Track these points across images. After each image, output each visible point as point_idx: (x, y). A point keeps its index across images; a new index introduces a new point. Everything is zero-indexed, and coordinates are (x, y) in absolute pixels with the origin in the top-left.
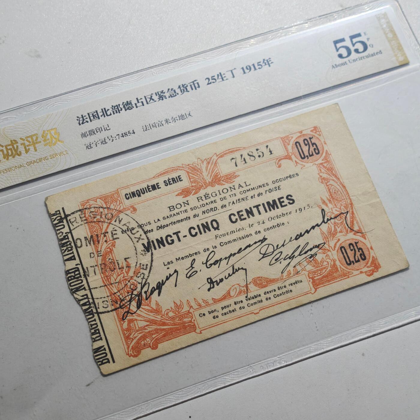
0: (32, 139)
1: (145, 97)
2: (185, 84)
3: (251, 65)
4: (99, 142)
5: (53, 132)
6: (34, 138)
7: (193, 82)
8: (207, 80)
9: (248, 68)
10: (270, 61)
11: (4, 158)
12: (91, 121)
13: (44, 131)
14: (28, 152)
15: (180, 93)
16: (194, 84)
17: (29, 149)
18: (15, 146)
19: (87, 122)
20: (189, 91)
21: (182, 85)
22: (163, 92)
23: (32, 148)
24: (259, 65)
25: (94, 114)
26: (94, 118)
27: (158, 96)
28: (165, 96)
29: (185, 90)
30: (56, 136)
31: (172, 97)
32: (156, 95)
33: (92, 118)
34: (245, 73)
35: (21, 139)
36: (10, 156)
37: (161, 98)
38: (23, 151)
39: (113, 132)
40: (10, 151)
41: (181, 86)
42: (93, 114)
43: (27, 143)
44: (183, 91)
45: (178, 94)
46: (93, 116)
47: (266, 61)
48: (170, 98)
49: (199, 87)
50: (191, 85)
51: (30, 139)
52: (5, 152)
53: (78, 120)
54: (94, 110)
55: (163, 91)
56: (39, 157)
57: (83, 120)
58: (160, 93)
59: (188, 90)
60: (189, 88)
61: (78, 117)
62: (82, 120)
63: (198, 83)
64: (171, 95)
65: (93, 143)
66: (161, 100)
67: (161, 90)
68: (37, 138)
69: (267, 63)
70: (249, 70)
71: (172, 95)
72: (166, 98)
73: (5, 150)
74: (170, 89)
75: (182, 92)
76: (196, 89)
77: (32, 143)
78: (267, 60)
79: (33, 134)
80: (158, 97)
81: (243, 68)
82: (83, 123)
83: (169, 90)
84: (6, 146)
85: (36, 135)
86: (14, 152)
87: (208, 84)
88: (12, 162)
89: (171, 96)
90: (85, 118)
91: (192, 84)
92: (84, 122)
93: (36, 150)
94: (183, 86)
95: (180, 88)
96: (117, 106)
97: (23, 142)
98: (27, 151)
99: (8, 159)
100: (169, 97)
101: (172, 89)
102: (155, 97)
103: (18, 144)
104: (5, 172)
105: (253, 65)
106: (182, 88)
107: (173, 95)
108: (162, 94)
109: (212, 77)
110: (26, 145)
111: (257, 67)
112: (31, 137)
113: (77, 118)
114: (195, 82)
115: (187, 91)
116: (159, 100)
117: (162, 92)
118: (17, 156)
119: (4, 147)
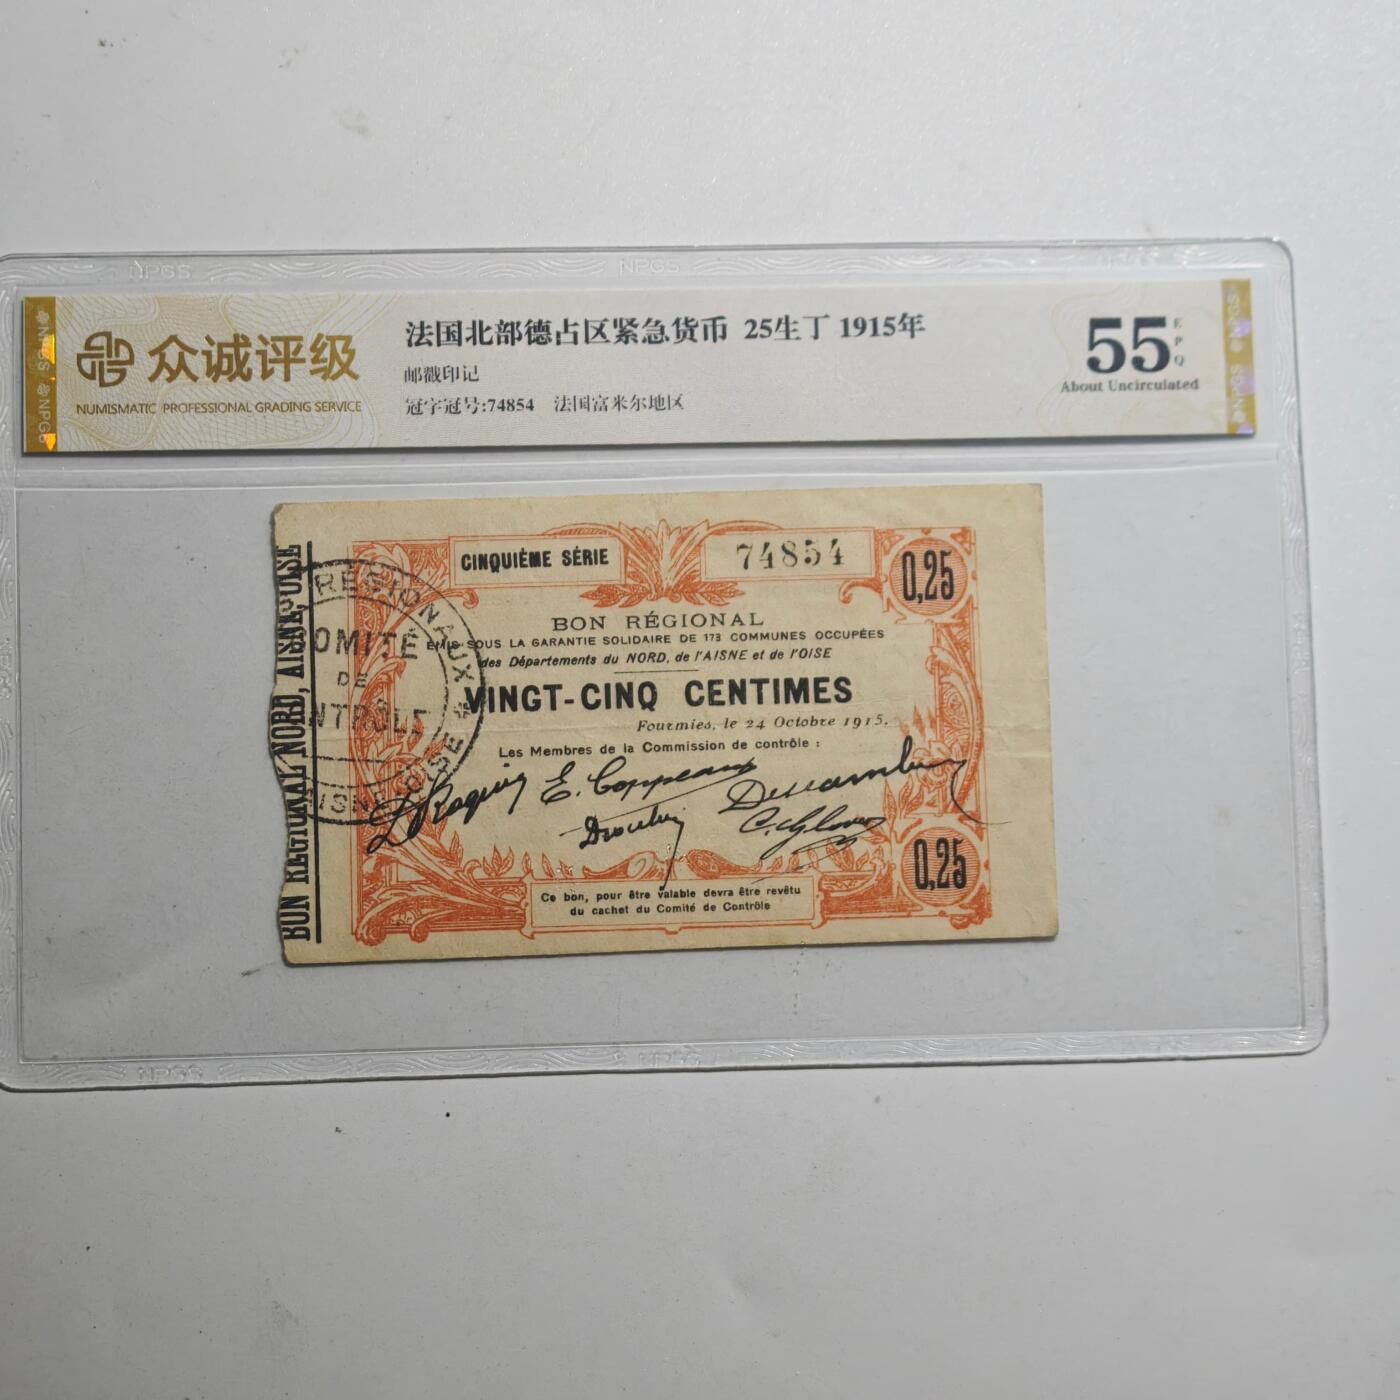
0: (287, 347)
1: (586, 323)
2: (692, 320)
3: (868, 319)
4: (443, 405)
5: (340, 345)
6: (293, 346)
7: (714, 320)
8: (750, 326)
9: (860, 324)
10: (919, 322)
11: (208, 374)
12: (439, 344)
13: (320, 336)
14: (268, 376)
15: (673, 338)
16: (714, 326)
17: (272, 371)
18: (242, 351)
19: (430, 343)
20: (695, 341)
21: (686, 319)
22: (635, 323)
23: (279, 368)
24: (886, 325)
25: (452, 329)
26: (448, 339)
27: (618, 329)
28: (635, 335)
29: (688, 335)
30: (344, 358)
31: (650, 342)
32: (615, 326)
33: (443, 337)
34: (846, 334)
35: (261, 338)
36: (225, 373)
37: (624, 338)
38: (257, 372)
39: (482, 390)
40: (225, 361)
41: (682, 321)
42: (448, 328)
43: (271, 354)
44: (681, 335)
45: (667, 339)
46: (449, 333)
47: (907, 321)
48: (647, 343)
49: (724, 337)
50: (705, 328)
51: (280, 345)
52: (214, 361)
53: (408, 331)
54: (455, 319)
55: (633, 320)
56: (288, 398)
57: (422, 335)
58: (625, 323)
59: (695, 337)
60: (699, 333)
61: (411, 324)
62: (418, 335)
63: (724, 327)
64: (650, 337)
65: (426, 403)
66: (621, 344)
67: (629, 316)
68: (299, 348)
69: (909, 327)
70: (858, 331)
71: (653, 339)
72: (636, 341)
73: (215, 354)
74: (654, 320)
75: (678, 336)
76: (715, 340)
77: (282, 357)
78: (912, 319)
79: (293, 333)
80: (617, 331)
81: (846, 322)
82: (418, 344)
83: (649, 321)
84: (221, 346)
85: (300, 338)
86: (235, 368)
87: (749, 336)
88: (225, 390)
89: (649, 340)
90: (426, 331)
91: (710, 323)
92: (423, 340)
93: (287, 378)
94: (687, 322)
95: (678, 327)
96: (512, 324)
97: (262, 347)
98: (266, 374)
99: (215, 380)
100: (644, 341)
101: (657, 323)
102: (611, 332)
103: (249, 350)
104: (202, 409)
105: (875, 321)
106: (682, 327)
107: (656, 338)
108: (629, 328)
109: (764, 321)
110: (269, 357)
111: (881, 329)
112: (287, 340)
113: (408, 326)
114: (718, 322)
115: (692, 338)
116: (616, 340)
117: (631, 322)
118: (238, 379)
119: (216, 346)
